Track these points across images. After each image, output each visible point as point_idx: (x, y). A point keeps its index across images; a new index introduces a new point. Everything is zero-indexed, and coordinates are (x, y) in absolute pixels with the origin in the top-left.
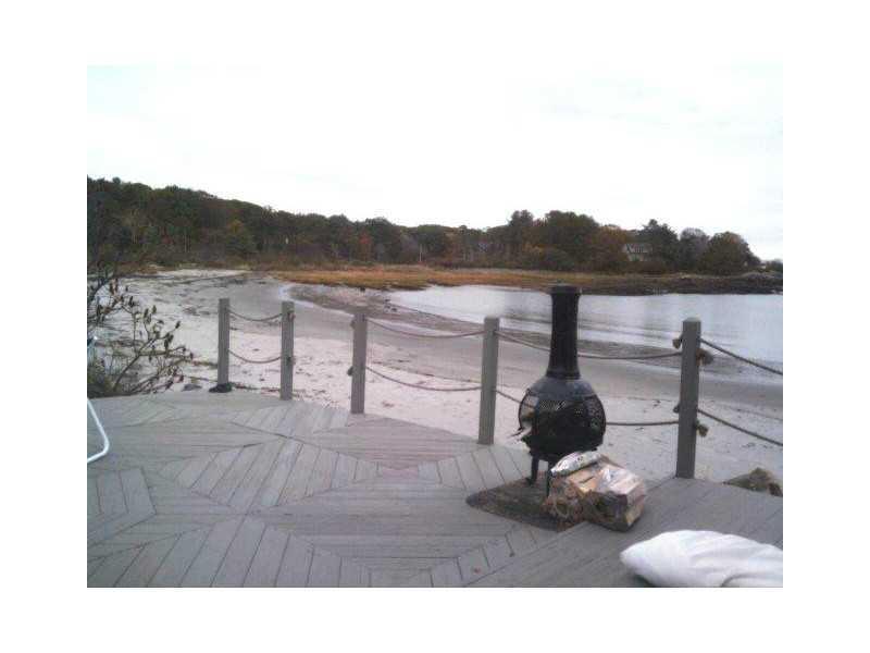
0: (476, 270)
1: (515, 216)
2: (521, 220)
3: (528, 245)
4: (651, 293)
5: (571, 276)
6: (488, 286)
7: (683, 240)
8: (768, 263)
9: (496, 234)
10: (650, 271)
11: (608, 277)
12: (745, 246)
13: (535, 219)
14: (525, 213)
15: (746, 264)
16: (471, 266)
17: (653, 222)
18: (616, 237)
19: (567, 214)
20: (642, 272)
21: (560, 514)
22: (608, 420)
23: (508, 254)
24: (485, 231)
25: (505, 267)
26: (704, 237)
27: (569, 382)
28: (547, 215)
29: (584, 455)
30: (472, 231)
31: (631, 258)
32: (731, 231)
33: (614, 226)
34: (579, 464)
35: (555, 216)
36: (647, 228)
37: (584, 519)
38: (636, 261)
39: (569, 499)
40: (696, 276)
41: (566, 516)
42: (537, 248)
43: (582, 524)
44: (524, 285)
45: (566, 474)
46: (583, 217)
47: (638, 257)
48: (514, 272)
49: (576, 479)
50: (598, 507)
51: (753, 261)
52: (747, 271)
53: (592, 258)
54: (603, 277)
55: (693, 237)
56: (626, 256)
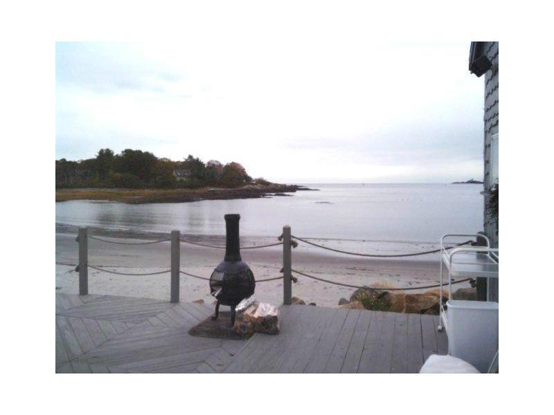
0: (75, 190)
1: (101, 152)
2: (105, 155)
3: (111, 172)
4: (193, 201)
5: (142, 191)
6: (87, 200)
7: (208, 167)
8: (256, 180)
9: (88, 164)
10: (191, 187)
11: (166, 191)
12: (243, 171)
13: (115, 155)
14: (108, 151)
15: (244, 181)
16: (72, 187)
17: (190, 157)
18: (168, 166)
19: (136, 151)
20: (186, 187)
21: (242, 331)
22: (256, 279)
23: (97, 178)
24: (79, 162)
25: (96, 187)
26: (220, 165)
27: (238, 263)
28: (123, 152)
29: (249, 299)
30: (70, 162)
31: (178, 179)
32: (235, 162)
33: (166, 159)
34: (248, 304)
35: (128, 153)
36: (187, 160)
37: (255, 331)
38: (181, 181)
39: (246, 322)
40: (216, 189)
41: (246, 332)
42: (117, 174)
43: (255, 334)
44: (111, 198)
45: (243, 310)
46: (147, 154)
47: (183, 178)
48: (102, 190)
49: (248, 312)
50: (263, 324)
51: (248, 179)
52: (246, 184)
53: (154, 180)
54: (162, 191)
55: (214, 165)
56: (174, 178)
